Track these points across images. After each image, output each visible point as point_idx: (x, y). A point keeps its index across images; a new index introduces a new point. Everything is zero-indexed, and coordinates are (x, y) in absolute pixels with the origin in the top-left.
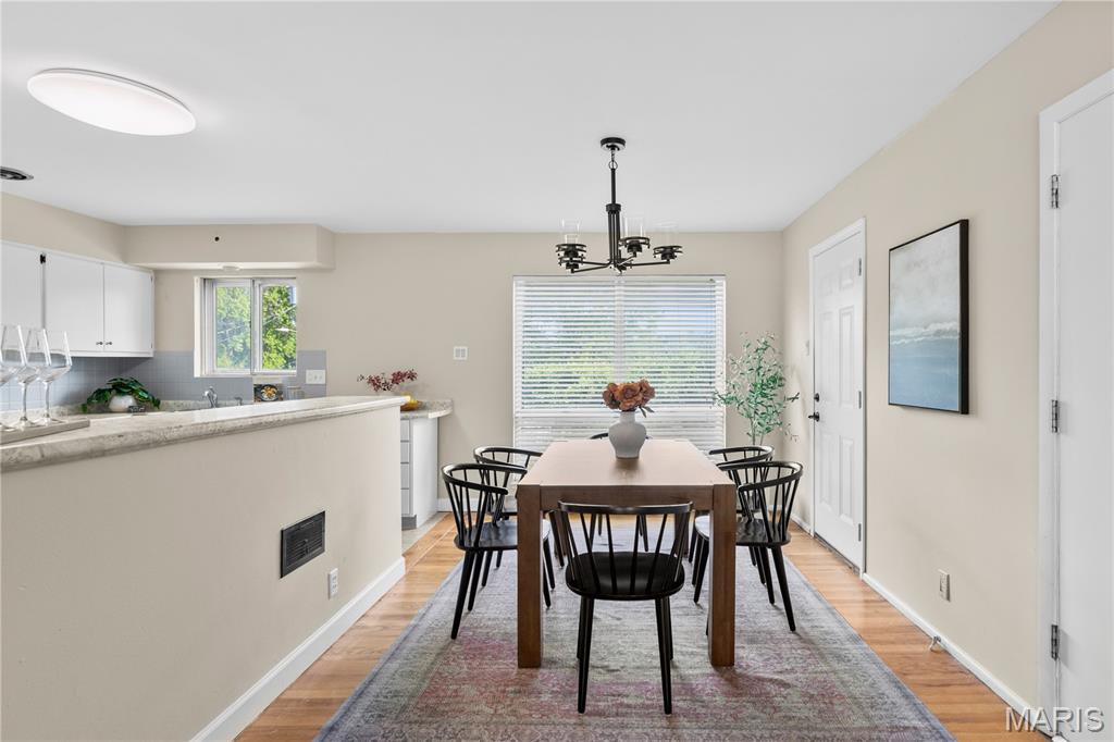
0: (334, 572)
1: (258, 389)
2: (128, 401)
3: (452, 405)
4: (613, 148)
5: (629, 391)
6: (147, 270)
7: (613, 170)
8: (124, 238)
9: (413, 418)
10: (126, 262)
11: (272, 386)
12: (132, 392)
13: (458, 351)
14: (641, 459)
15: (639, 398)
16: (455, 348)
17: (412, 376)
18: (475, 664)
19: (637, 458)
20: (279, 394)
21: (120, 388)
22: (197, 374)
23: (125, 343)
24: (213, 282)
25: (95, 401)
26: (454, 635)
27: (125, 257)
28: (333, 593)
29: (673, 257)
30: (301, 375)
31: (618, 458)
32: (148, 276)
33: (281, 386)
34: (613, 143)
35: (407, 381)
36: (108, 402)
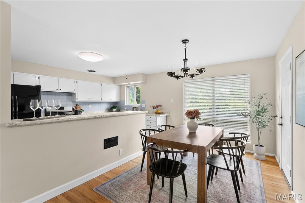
0: (121, 150)
1: (133, 108)
2: (115, 110)
3: (169, 113)
4: (185, 43)
5: (191, 113)
6: (118, 85)
7: (185, 49)
8: (114, 80)
9: (157, 116)
10: (114, 84)
11: (136, 108)
12: (116, 108)
13: (171, 100)
14: (197, 133)
15: (194, 115)
16: (170, 99)
17: (161, 106)
18: (140, 179)
19: (196, 132)
20: (137, 109)
21: (114, 107)
22: (126, 105)
23: (115, 99)
24: (129, 86)
25: (110, 110)
26: (141, 171)
27: (114, 83)
28: (121, 154)
29: (202, 72)
30: (141, 105)
31: (189, 132)
32: (119, 86)
33: (137, 107)
34: (185, 41)
35: (160, 107)
36: (112, 110)
